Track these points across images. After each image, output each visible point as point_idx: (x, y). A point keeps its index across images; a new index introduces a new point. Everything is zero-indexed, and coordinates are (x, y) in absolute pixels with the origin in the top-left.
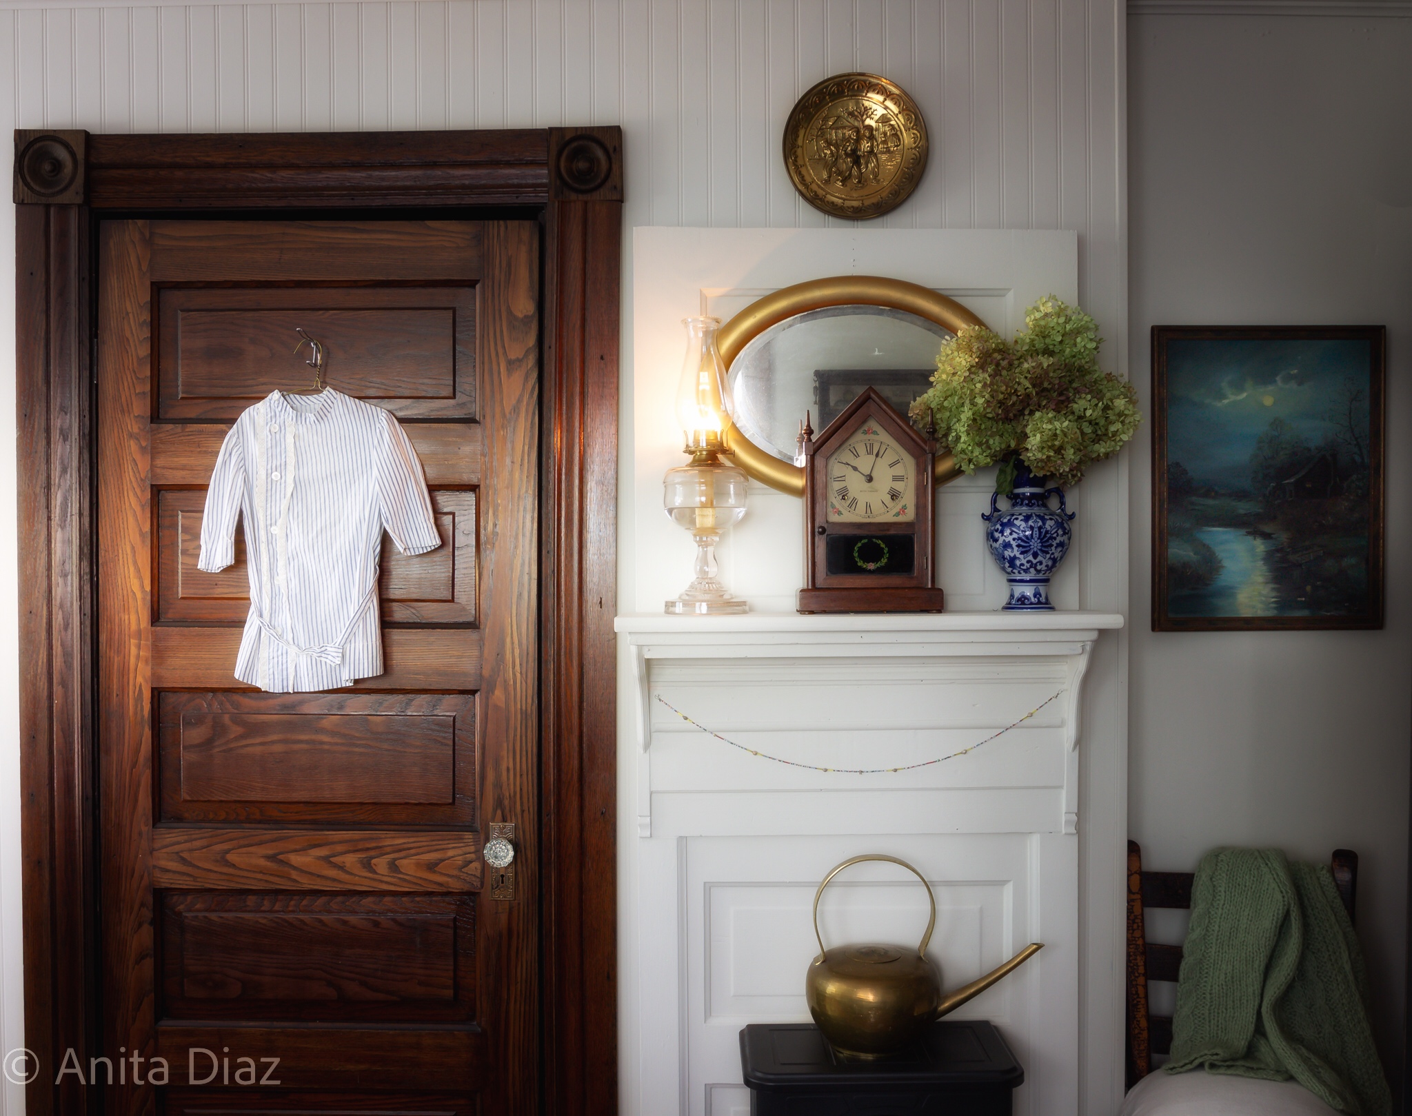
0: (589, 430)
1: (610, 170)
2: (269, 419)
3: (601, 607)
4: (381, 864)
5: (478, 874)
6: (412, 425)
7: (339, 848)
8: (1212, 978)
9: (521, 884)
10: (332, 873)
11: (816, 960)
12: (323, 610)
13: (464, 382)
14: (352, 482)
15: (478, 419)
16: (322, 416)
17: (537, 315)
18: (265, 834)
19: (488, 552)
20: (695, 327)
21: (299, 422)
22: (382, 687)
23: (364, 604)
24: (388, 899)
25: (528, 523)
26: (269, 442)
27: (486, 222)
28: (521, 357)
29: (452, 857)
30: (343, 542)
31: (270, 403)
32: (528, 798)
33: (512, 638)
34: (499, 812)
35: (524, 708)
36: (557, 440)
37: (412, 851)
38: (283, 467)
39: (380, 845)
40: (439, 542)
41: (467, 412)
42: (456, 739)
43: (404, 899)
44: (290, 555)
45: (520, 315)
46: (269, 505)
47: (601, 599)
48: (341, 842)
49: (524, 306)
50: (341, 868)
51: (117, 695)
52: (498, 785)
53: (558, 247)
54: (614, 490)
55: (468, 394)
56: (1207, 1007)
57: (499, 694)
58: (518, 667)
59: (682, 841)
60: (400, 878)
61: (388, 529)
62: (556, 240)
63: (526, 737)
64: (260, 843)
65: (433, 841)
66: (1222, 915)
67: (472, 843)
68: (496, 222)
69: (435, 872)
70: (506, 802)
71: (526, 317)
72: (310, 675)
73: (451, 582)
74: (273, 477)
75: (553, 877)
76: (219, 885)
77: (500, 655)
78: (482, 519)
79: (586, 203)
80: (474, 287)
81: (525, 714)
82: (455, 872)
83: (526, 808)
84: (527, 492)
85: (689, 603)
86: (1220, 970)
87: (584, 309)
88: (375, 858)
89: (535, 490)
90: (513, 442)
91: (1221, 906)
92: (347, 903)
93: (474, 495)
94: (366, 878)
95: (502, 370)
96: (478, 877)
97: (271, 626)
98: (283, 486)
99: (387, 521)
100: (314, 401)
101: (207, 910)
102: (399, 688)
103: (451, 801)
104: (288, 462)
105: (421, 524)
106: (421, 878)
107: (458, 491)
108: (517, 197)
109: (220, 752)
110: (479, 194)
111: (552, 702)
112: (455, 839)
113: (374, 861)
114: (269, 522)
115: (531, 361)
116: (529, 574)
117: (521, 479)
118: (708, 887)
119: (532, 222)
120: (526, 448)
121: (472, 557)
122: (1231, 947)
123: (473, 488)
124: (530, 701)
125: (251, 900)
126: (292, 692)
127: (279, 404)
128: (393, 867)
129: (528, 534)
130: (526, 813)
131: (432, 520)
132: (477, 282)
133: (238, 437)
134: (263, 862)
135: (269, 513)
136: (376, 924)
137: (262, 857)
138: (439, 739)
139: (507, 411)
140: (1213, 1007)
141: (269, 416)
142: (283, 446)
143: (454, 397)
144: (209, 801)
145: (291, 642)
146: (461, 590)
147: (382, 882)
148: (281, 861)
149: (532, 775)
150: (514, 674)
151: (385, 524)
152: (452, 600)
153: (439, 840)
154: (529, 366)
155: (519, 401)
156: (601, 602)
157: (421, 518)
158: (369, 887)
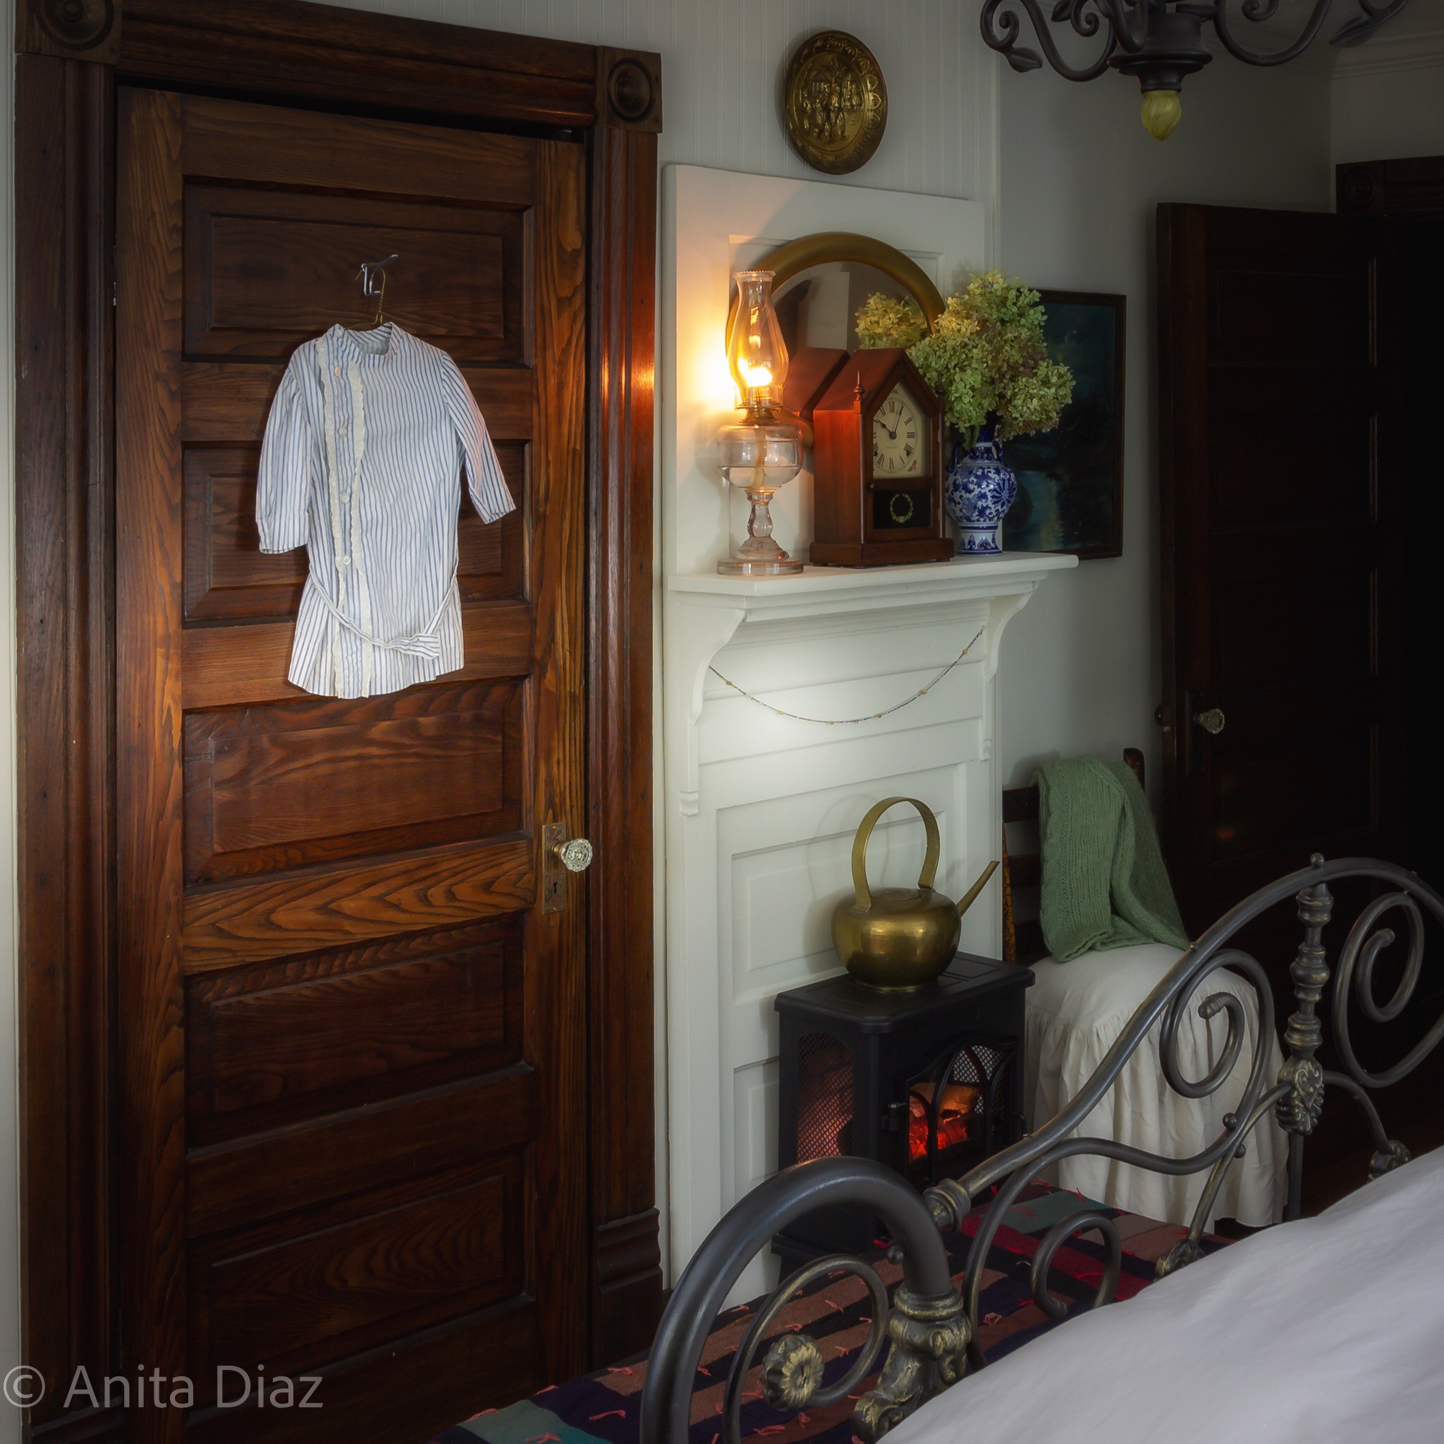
1: (652, 99)
4: (437, 894)
5: (534, 886)
7: (394, 883)
8: (1069, 874)
9: (570, 890)
10: (389, 915)
13: (512, 321)
15: (527, 365)
17: (584, 250)
18: (314, 879)
27: (538, 140)
28: (570, 296)
29: (506, 872)
32: (577, 792)
33: (561, 613)
34: (550, 812)
37: (468, 873)
39: (437, 870)
40: (514, 508)
42: (505, 734)
45: (570, 251)
48: (396, 874)
49: (572, 238)
50: (396, 907)
51: (139, 724)
52: (548, 782)
55: (516, 334)
56: (1069, 900)
57: (549, 680)
60: (456, 907)
62: (602, 167)
63: (575, 723)
64: (310, 892)
66: (1072, 817)
67: (525, 853)
68: (547, 142)
69: (490, 893)
70: (557, 799)
71: (574, 250)
73: (500, 553)
76: (262, 956)
77: (551, 632)
79: (628, 132)
80: (521, 213)
81: (573, 697)
82: (510, 888)
83: (574, 804)
86: (1075, 865)
87: (627, 247)
88: (432, 887)
89: (582, 445)
91: (1070, 809)
92: (395, 951)
94: (423, 913)
95: (552, 310)
96: (532, 891)
101: (240, 992)
103: (500, 807)
106: (477, 903)
109: (256, 784)
112: (506, 851)
113: (430, 892)
117: (569, 433)
119: (580, 145)
120: (574, 398)
122: (1082, 843)
123: (523, 443)
125: (292, 968)
128: (451, 895)
130: (575, 809)
134: (313, 917)
137: (312, 910)
138: (488, 737)
139: (558, 359)
140: (1073, 899)
143: (504, 338)
144: (245, 850)
147: (440, 914)
148: (332, 911)
149: (580, 764)
150: (562, 654)
152: (502, 574)
153: (496, 855)
154: (577, 306)
155: (568, 344)
158: (425, 923)
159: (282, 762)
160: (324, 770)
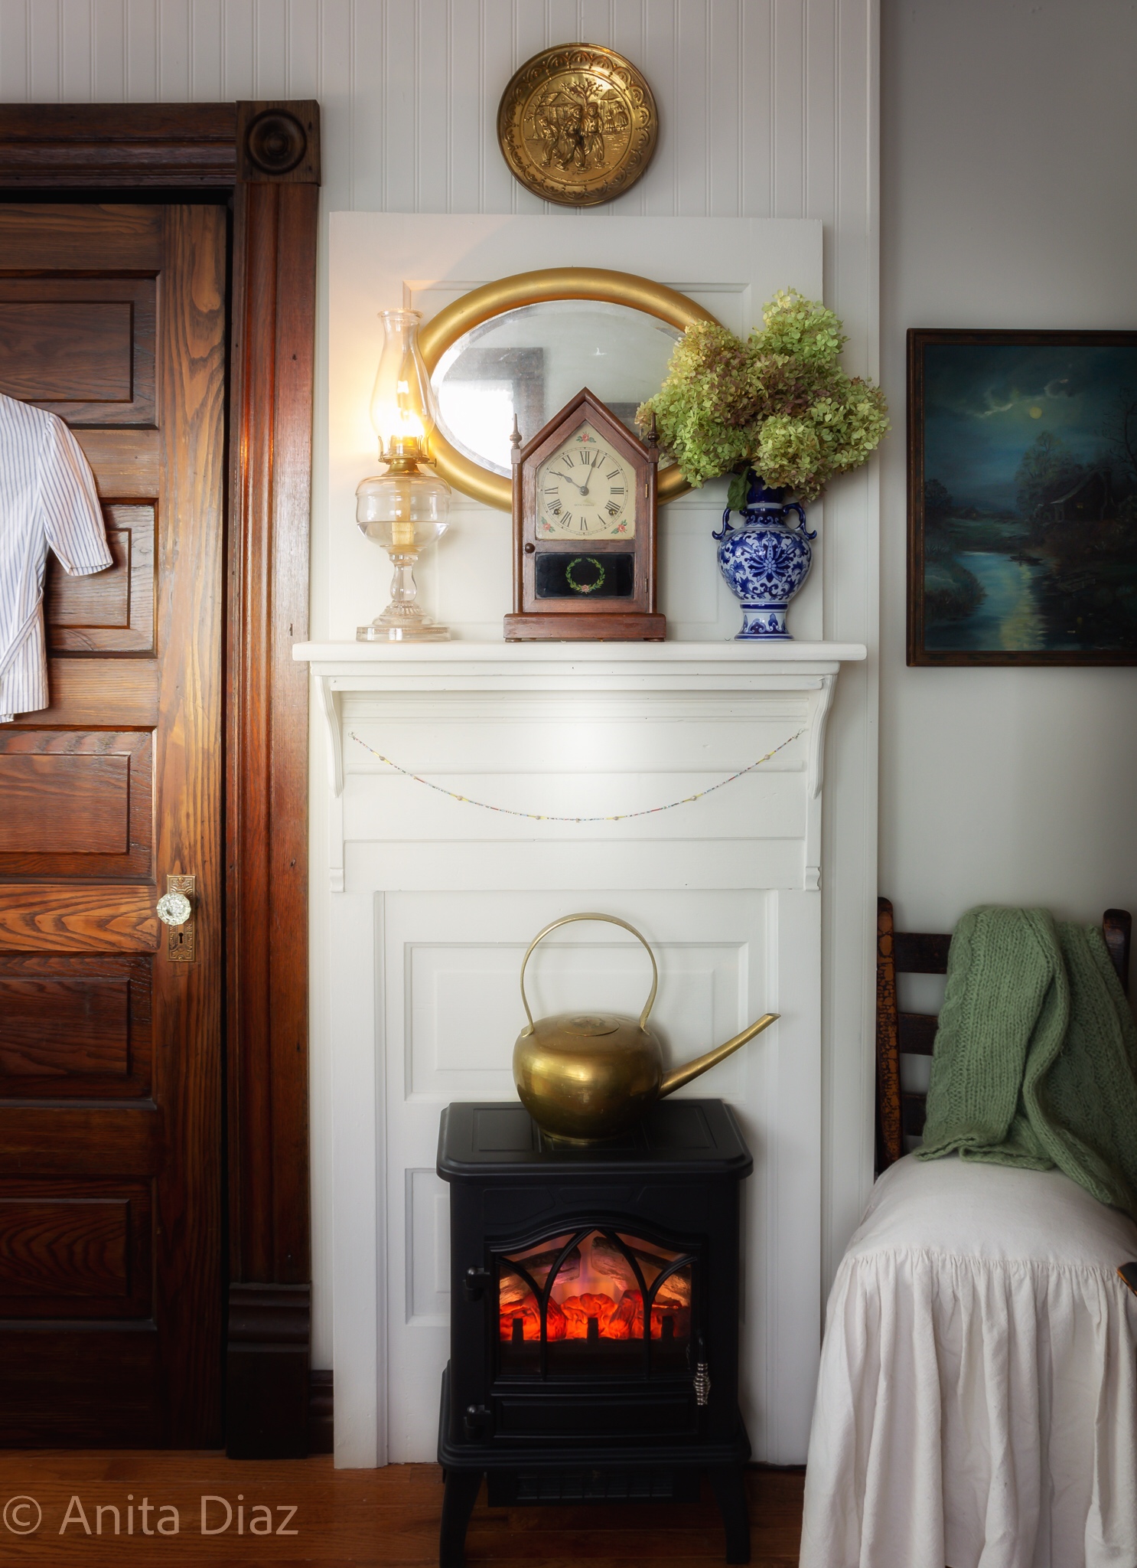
0: (279, 437)
1: (305, 149)
3: (292, 635)
4: (46, 921)
5: (154, 932)
6: (83, 431)
8: (970, 1052)
9: (202, 943)
11: (523, 1032)
13: (142, 385)
14: (15, 493)
15: (157, 425)
17: (223, 310)
19: (167, 573)
20: (392, 321)
22: (48, 723)
23: (24, 630)
24: (54, 960)
25: (212, 542)
27: (168, 206)
28: (205, 356)
29: (126, 913)
32: (210, 848)
33: (193, 669)
34: (178, 863)
35: (206, 747)
36: (243, 451)
37: (81, 907)
39: (44, 899)
40: (110, 562)
41: (147, 417)
42: (131, 781)
43: (72, 960)
45: (205, 310)
47: (291, 625)
49: (210, 299)
50: (2, 925)
52: (177, 833)
53: (246, 234)
54: (307, 505)
55: (147, 397)
56: (964, 1085)
57: (178, 733)
58: (199, 702)
59: (380, 897)
60: (67, 937)
61: (54, 548)
62: (244, 227)
63: (208, 779)
65: (104, 895)
66: (981, 982)
67: (147, 898)
68: (178, 206)
69: (106, 930)
70: (186, 852)
71: (211, 311)
73: (126, 606)
75: (237, 936)
77: (180, 687)
78: (160, 536)
79: (278, 185)
80: (154, 278)
81: (207, 754)
82: (128, 930)
83: (207, 858)
84: (210, 506)
85: (382, 627)
86: (978, 1043)
87: (275, 303)
88: (39, 914)
89: (220, 504)
90: (195, 451)
91: (980, 971)
92: (9, 965)
93: (152, 510)
94: (29, 936)
95: (184, 371)
96: (154, 936)
99: (51, 538)
102: (67, 724)
103: (124, 850)
105: (90, 541)
106: (90, 937)
107: (135, 505)
108: (202, 179)
110: (160, 175)
111: (236, 740)
112: (128, 893)
113: (38, 918)
115: (217, 360)
116: (213, 597)
117: (204, 492)
118: (409, 949)
119: (219, 206)
120: (210, 457)
121: (150, 578)
122: (990, 1017)
123: (152, 502)
124: (212, 739)
128: (60, 924)
129: (211, 553)
130: (208, 865)
131: (103, 537)
132: (157, 273)
136: (41, 988)
138: (112, 781)
139: (189, 419)
140: (970, 1085)
143: (131, 400)
146: (137, 615)
147: (46, 940)
149: (215, 821)
150: (196, 710)
151: (50, 543)
152: (128, 627)
153: (109, 894)
154: (215, 366)
155: (203, 404)
156: (291, 629)
157: (90, 534)
158: (33, 946)
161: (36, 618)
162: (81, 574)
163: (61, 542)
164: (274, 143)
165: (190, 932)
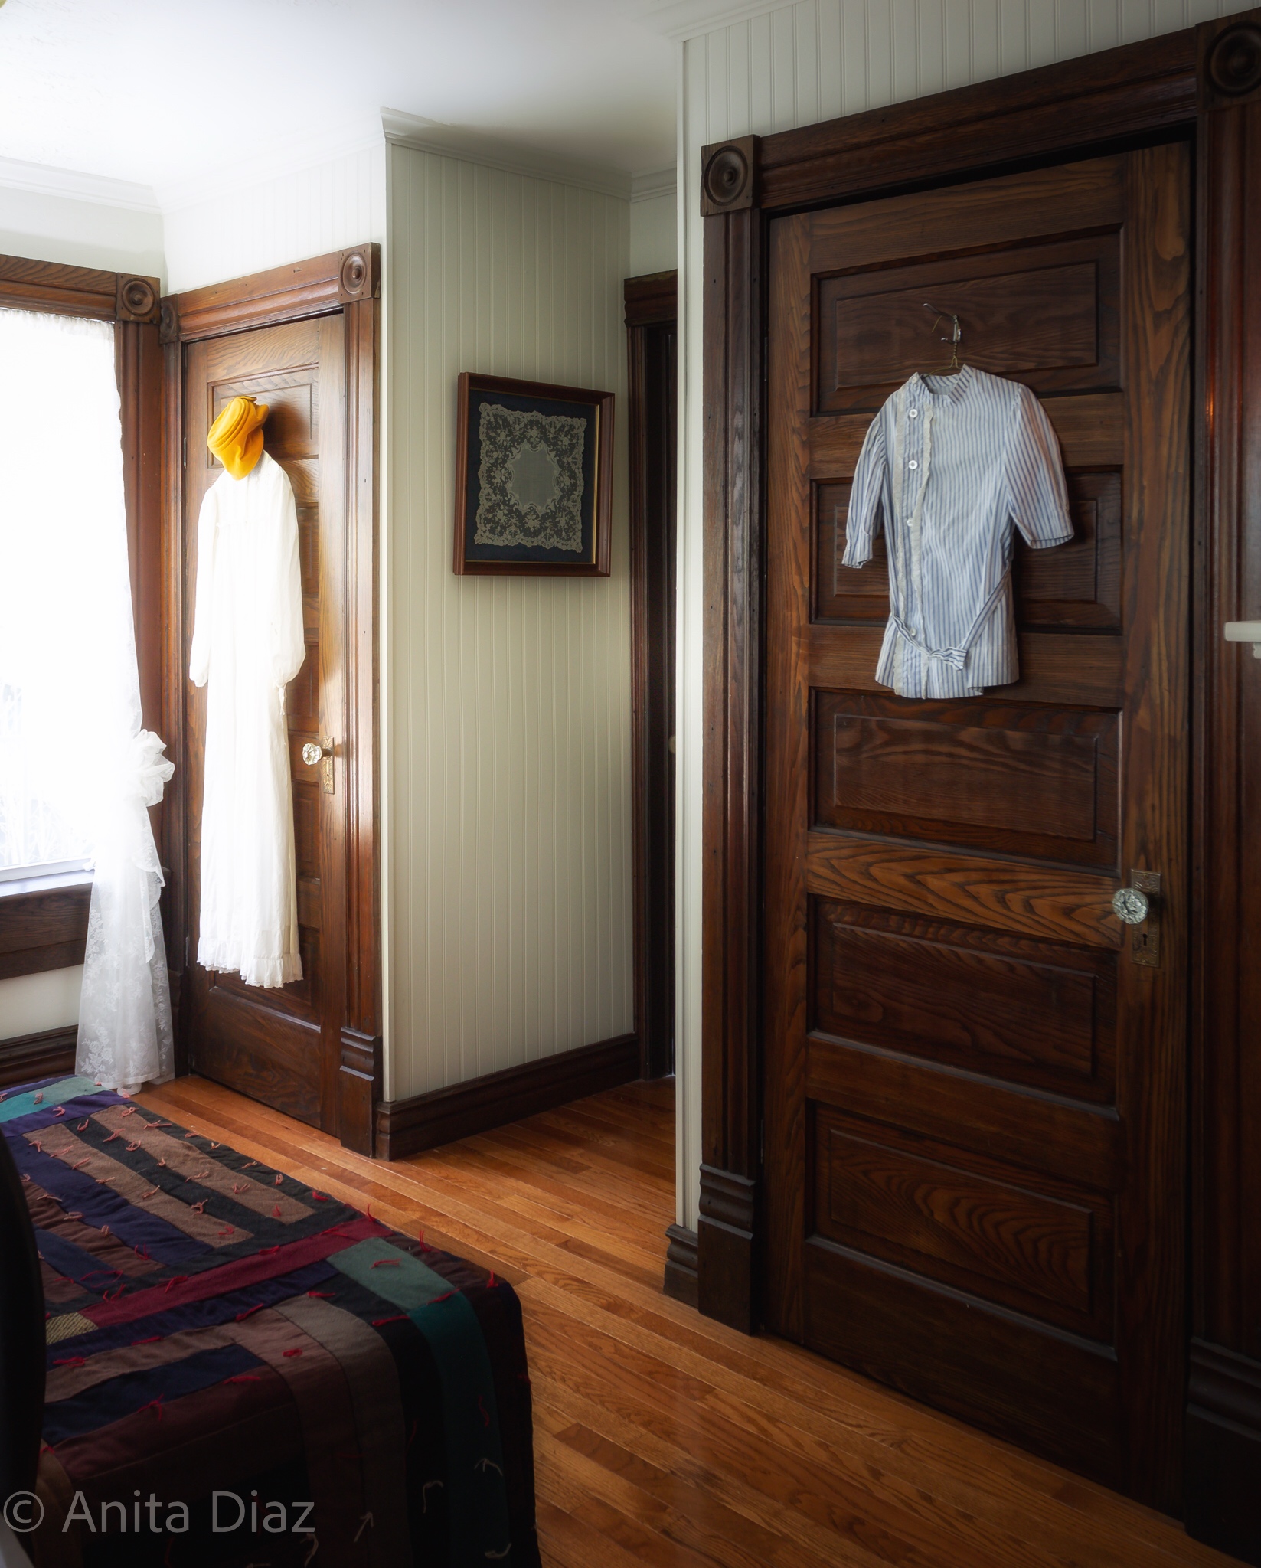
0: (1248, 389)
2: (909, 405)
4: (1015, 900)
5: (1118, 928)
6: (1050, 398)
7: (974, 876)
9: (1166, 949)
10: (967, 903)
12: (955, 610)
13: (1108, 345)
15: (1122, 388)
16: (957, 397)
17: (1188, 255)
18: (904, 851)
21: (937, 406)
22: (1019, 698)
24: (1024, 942)
25: (1178, 508)
26: (908, 428)
27: (1129, 152)
28: (1169, 308)
29: (1090, 904)
30: (973, 534)
31: (910, 387)
32: (1177, 846)
33: (1159, 649)
34: (1142, 858)
35: (1172, 733)
37: (1048, 891)
38: (920, 455)
39: (1015, 878)
41: (1112, 379)
42: (1098, 765)
43: (1041, 945)
44: (924, 549)
46: (905, 496)
48: (975, 870)
49: (1173, 246)
50: (975, 898)
51: (781, 693)
52: (1142, 825)
53: (1209, 168)
55: (1112, 358)
57: (1144, 714)
58: (1165, 684)
60: (1034, 920)
62: (1207, 161)
63: (1175, 769)
64: (901, 860)
65: (1070, 882)
67: (1111, 891)
68: (1140, 151)
69: (1071, 919)
70: (1151, 847)
71: (1175, 258)
72: (941, 681)
73: (1094, 580)
74: (910, 467)
75: (1203, 948)
76: (862, 899)
77: (1145, 667)
78: (1125, 505)
79: (1243, 107)
80: (1117, 232)
81: (1173, 742)
82: (1093, 923)
83: (1173, 856)
84: (1176, 469)
87: (1241, 239)
88: (1010, 892)
89: (1186, 467)
90: (1160, 411)
92: (984, 940)
93: (1119, 477)
94: (1000, 914)
95: (1147, 327)
96: (1119, 933)
97: (907, 626)
98: (919, 474)
100: (952, 381)
101: (853, 924)
102: (1036, 700)
103: (1091, 838)
104: (924, 449)
106: (1056, 924)
107: (1101, 472)
108: (1162, 117)
109: (867, 758)
111: (1203, 729)
112: (1098, 883)
113: (1009, 896)
114: (904, 515)
115: (1181, 311)
116: (1179, 570)
117: (1170, 455)
120: (1176, 417)
121: (1117, 550)
123: (1118, 468)
124: (1179, 726)
125: (894, 920)
126: (924, 698)
127: (917, 387)
128: (1029, 907)
129: (1178, 521)
130: (1173, 864)
132: (1119, 225)
133: (881, 426)
134: (903, 880)
135: (905, 504)
136: (1012, 968)
137: (902, 874)
138: (1080, 763)
139: (1154, 377)
141: (909, 401)
142: (920, 433)
143: (1097, 363)
144: (857, 809)
145: (924, 645)
146: (1105, 589)
147: (1015, 920)
148: (919, 882)
149: (1182, 817)
150: (1162, 693)
152: (1095, 601)
153: (1074, 882)
154: (1180, 317)
155: (1169, 359)
158: (1005, 925)
159: (886, 744)
160: (920, 759)
161: (1002, 591)
162: (1044, 547)
163: (1024, 515)
164: (1237, 61)
165: (1154, 932)
